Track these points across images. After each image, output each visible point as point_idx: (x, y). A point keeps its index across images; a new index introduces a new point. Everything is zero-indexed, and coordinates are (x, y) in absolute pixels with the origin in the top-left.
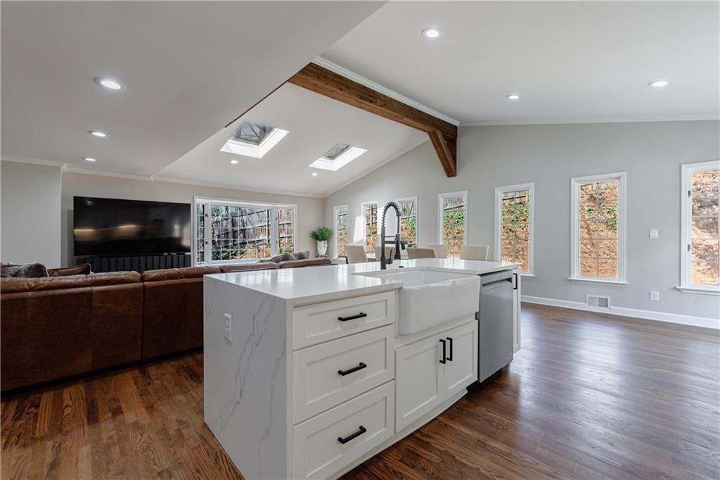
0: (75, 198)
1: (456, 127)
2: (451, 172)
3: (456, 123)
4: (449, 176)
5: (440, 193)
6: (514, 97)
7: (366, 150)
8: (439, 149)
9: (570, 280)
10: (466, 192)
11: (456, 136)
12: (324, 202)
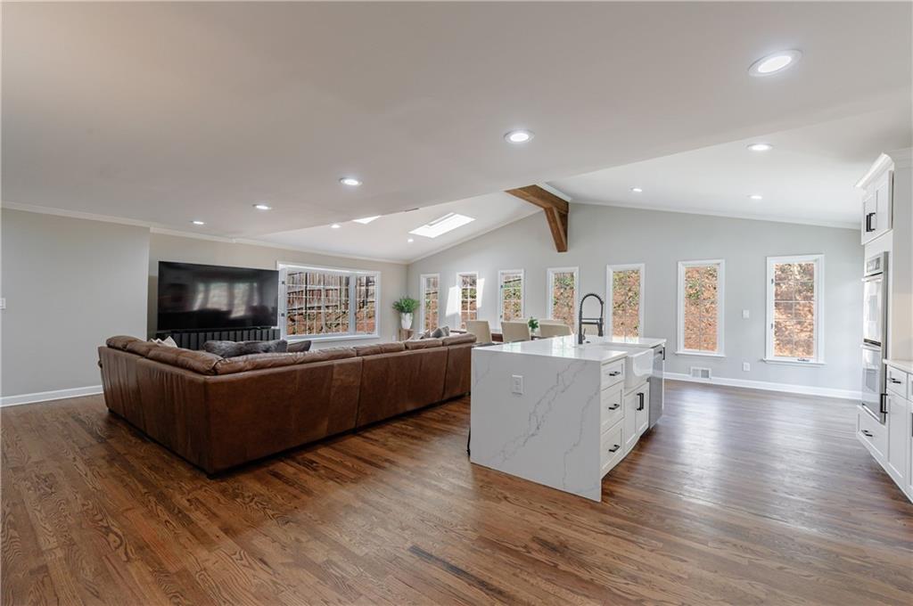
0: (160, 263)
1: (567, 203)
2: (561, 246)
3: (568, 199)
4: (559, 251)
5: (551, 267)
6: (637, 190)
7: (473, 220)
8: (553, 225)
9: (677, 355)
10: (577, 268)
11: (567, 212)
12: (409, 269)
